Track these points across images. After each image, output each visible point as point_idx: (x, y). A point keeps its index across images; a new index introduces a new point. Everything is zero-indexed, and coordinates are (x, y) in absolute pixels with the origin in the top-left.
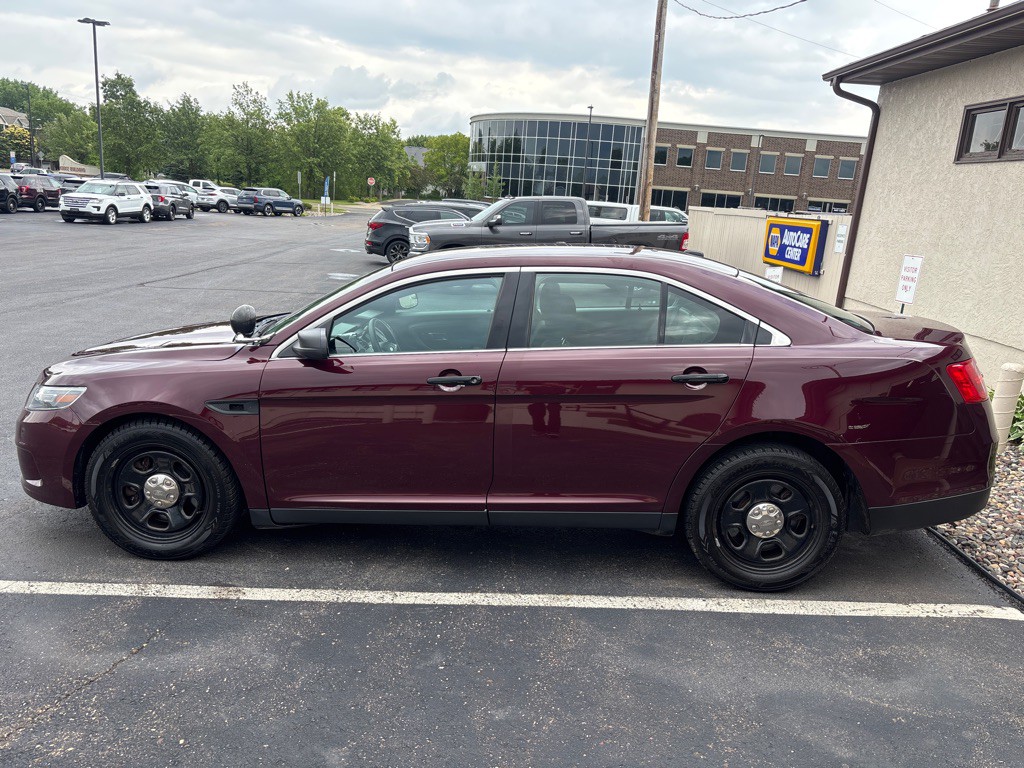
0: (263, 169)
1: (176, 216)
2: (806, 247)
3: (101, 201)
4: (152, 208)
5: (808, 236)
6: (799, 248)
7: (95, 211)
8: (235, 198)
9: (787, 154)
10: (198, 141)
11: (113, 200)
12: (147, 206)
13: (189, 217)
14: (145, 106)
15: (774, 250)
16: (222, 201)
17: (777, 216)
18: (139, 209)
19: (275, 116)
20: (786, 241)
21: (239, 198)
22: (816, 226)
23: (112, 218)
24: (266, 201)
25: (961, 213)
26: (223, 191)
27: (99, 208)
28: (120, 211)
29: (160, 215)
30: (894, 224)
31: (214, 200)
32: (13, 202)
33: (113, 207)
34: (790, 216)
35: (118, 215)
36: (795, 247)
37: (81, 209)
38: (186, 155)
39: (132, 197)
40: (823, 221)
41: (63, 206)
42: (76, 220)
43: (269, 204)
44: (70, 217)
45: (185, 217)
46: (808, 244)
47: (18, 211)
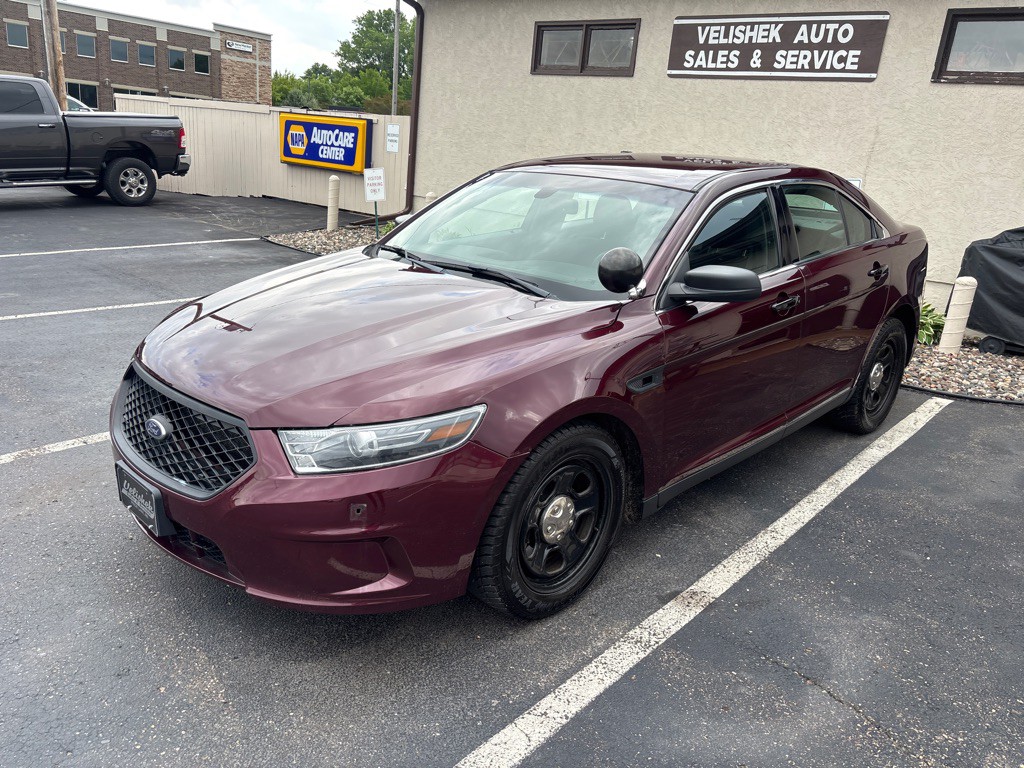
2: (351, 146)
5: (353, 135)
6: (340, 146)
9: (75, 31)
15: (299, 149)
17: (291, 112)
20: (315, 139)
22: (361, 125)
25: (546, 118)
30: (465, 125)
34: (309, 112)
36: (332, 145)
40: (368, 120)
46: (355, 143)
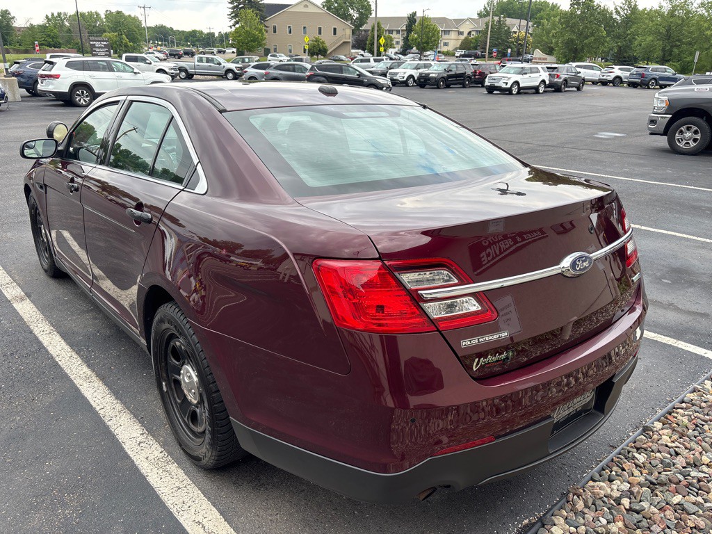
0: (676, 51)
1: (566, 89)
3: (509, 78)
4: (547, 82)
7: (504, 86)
8: (627, 74)
10: (629, 32)
11: (518, 78)
12: (543, 81)
13: (579, 89)
14: (597, 9)
16: (618, 77)
18: (537, 84)
19: (697, 6)
21: (631, 74)
23: (515, 90)
24: (652, 77)
26: (620, 69)
27: (507, 83)
28: (521, 86)
29: (555, 88)
31: (612, 76)
32: (468, 81)
33: (517, 83)
35: (520, 89)
37: (496, 85)
38: (617, 43)
39: (533, 75)
41: (487, 83)
42: (495, 92)
43: (654, 79)
44: (491, 89)
45: (575, 89)
47: (470, 87)
